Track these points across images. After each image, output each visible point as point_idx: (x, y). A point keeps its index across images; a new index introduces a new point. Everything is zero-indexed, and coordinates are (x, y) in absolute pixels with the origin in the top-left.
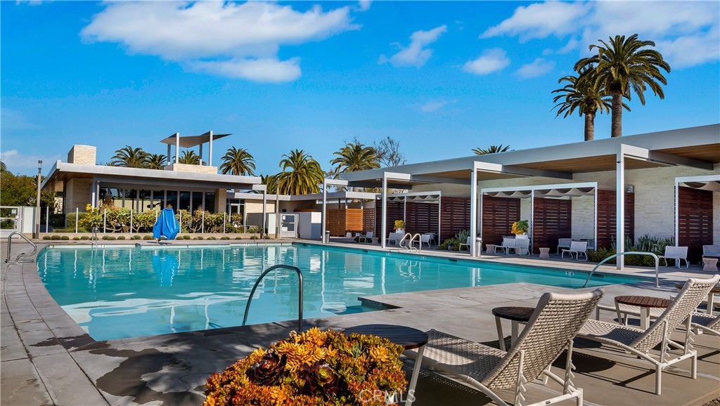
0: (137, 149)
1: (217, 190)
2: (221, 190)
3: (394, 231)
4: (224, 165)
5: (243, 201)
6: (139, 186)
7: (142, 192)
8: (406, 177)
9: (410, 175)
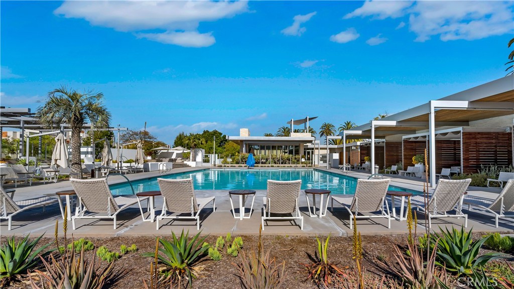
0: (287, 128)
1: (300, 144)
2: (301, 144)
3: (364, 163)
4: (321, 132)
5: (313, 149)
6: (271, 144)
7: (278, 147)
8: (360, 132)
9: (361, 131)
